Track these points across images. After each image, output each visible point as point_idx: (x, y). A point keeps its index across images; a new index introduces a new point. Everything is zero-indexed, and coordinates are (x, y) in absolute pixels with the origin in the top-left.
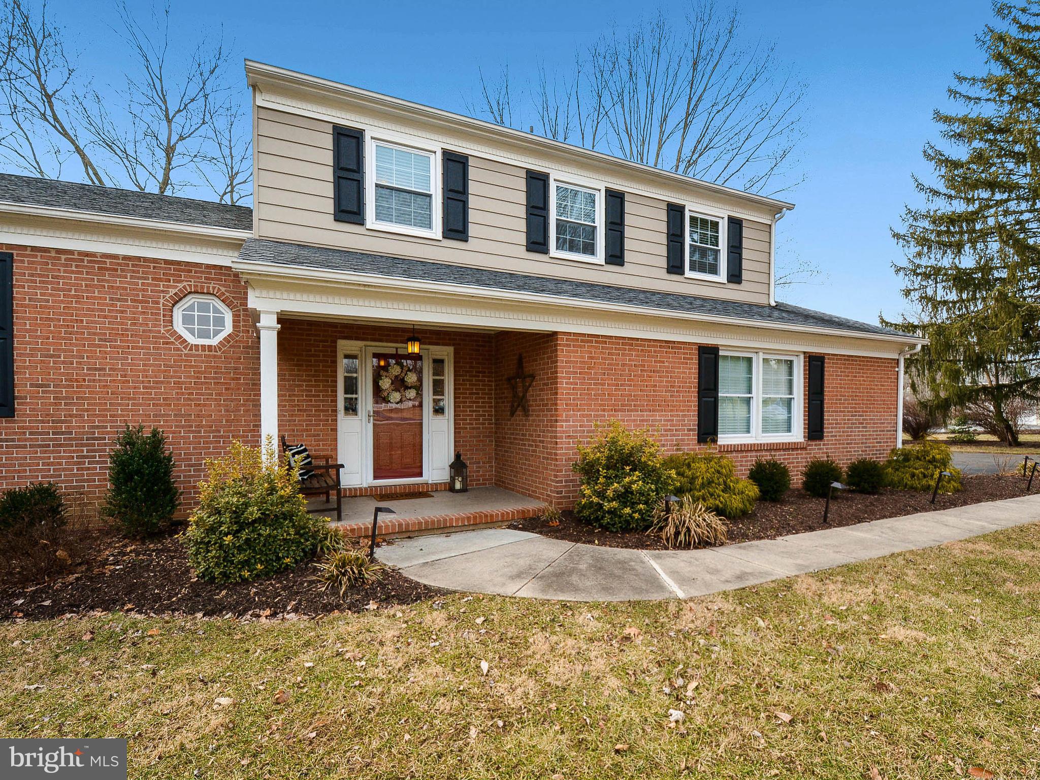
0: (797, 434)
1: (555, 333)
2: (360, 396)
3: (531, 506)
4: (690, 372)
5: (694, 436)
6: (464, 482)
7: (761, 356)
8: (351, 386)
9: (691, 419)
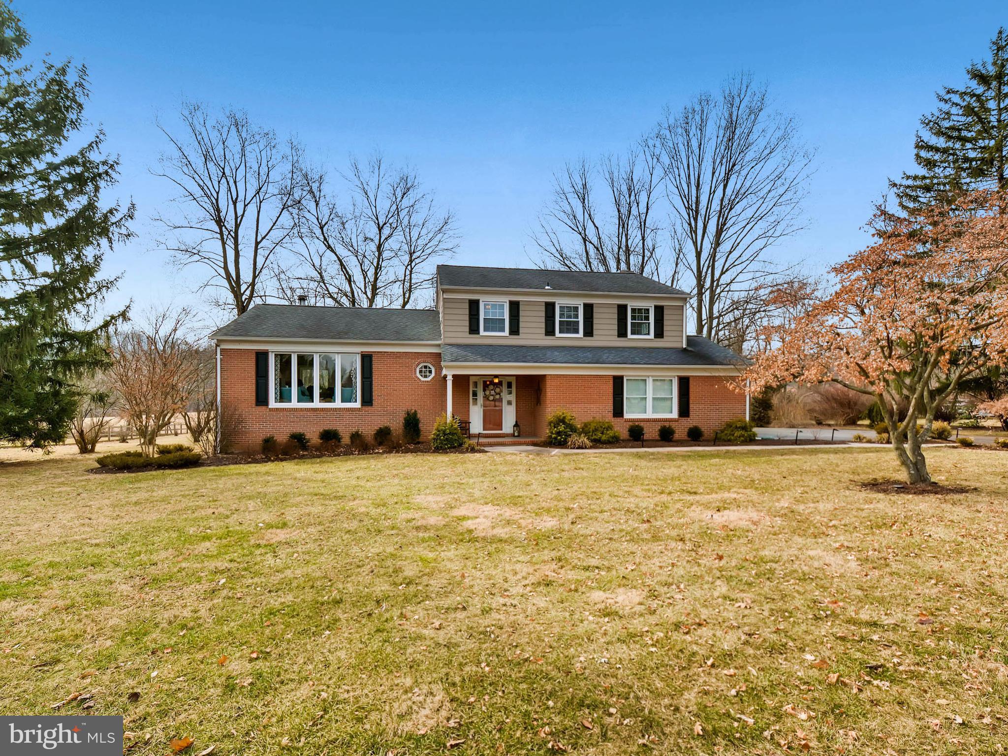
0: (675, 415)
1: (545, 376)
2: (478, 397)
3: (535, 440)
4: (609, 387)
5: (611, 414)
6: (519, 432)
7: (651, 379)
8: (475, 394)
9: (610, 407)
